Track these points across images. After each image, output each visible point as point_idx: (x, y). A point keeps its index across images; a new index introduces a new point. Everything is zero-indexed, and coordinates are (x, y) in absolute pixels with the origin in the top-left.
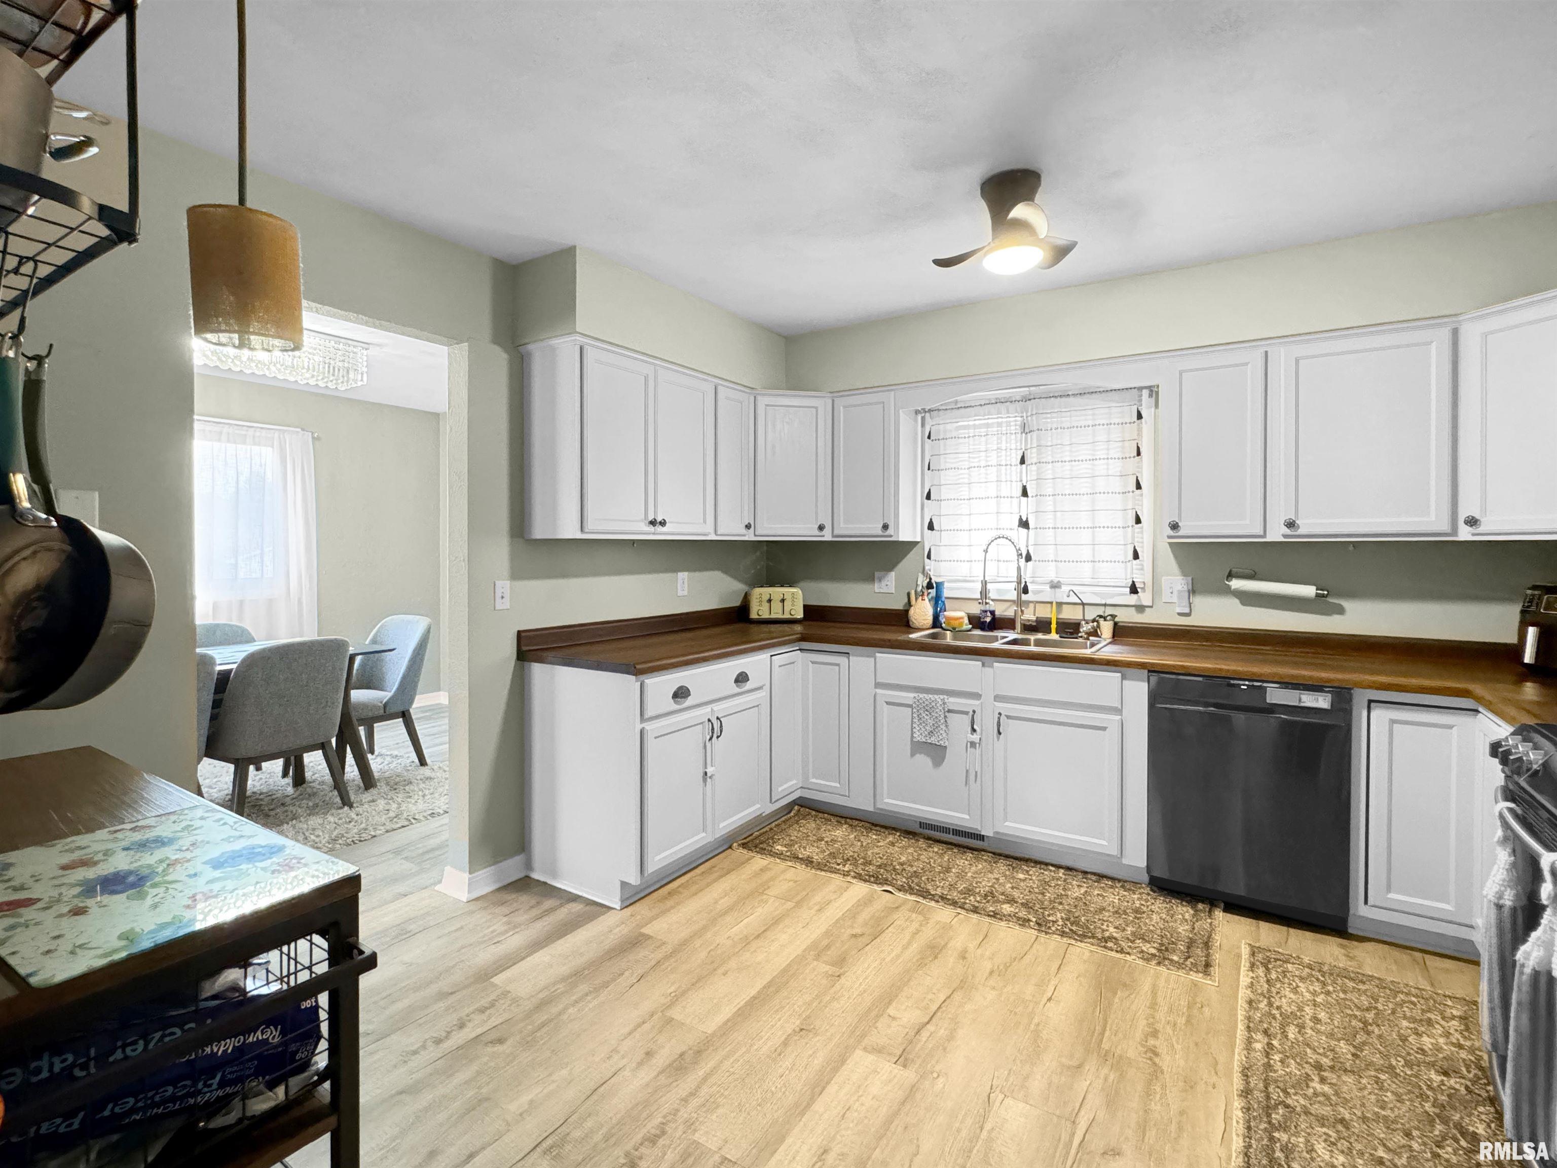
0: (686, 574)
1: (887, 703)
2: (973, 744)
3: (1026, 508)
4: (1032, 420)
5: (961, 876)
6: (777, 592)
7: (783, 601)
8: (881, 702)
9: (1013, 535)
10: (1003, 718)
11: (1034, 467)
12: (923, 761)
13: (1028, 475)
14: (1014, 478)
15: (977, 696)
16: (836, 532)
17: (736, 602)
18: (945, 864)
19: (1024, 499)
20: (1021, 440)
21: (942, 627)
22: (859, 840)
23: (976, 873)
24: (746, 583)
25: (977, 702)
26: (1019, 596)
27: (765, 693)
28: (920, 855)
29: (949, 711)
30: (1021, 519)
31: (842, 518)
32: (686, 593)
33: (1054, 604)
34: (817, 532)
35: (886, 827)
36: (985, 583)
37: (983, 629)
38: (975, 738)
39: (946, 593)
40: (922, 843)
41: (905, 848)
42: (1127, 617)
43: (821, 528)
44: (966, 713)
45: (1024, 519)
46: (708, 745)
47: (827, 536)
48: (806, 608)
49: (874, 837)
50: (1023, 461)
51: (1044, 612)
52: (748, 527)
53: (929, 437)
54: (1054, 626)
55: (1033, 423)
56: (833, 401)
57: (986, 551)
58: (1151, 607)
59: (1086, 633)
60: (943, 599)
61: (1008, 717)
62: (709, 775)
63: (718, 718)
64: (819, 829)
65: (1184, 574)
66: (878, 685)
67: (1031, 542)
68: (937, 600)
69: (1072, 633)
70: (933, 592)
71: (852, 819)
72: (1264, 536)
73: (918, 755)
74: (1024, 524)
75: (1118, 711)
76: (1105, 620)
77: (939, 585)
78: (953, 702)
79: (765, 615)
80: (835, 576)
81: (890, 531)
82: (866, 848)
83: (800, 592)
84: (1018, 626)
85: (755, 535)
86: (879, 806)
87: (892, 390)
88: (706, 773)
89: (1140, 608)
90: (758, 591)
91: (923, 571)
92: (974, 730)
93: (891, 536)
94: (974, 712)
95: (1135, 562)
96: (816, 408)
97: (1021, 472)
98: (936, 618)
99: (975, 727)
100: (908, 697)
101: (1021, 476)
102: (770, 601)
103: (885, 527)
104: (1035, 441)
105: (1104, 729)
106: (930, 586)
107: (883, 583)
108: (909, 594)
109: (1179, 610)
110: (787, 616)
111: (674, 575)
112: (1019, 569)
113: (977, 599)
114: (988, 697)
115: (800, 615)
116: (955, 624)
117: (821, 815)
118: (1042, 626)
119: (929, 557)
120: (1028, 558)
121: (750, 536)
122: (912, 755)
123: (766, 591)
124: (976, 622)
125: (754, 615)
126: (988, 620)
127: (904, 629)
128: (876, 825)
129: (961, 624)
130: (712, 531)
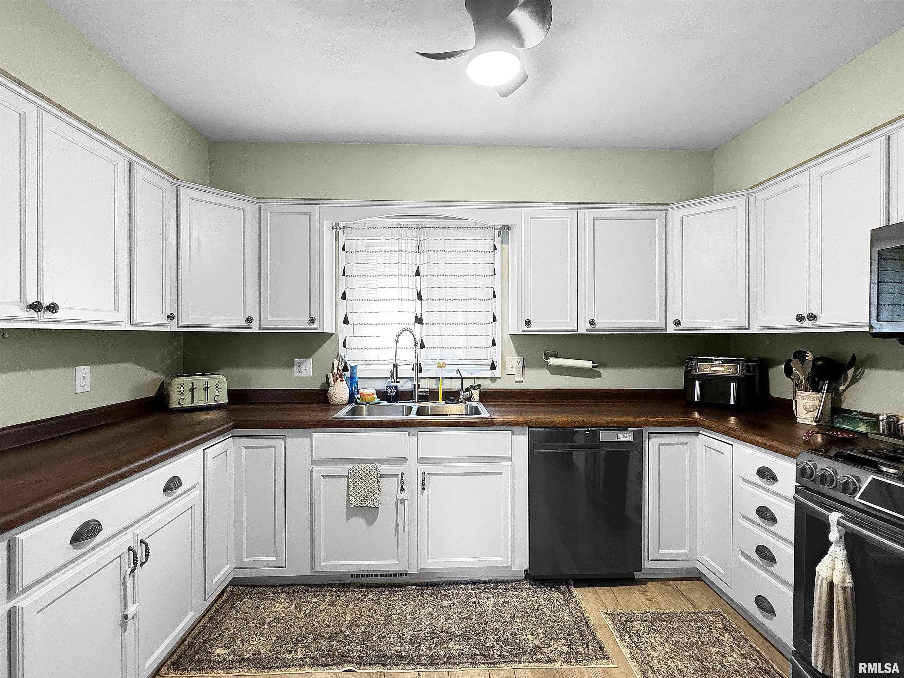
0: (88, 368)
1: (324, 477)
2: (402, 501)
3: (419, 308)
4: (424, 244)
5: (402, 621)
6: (199, 381)
7: (206, 388)
8: (317, 476)
9: (411, 327)
10: (426, 476)
11: (425, 279)
12: (359, 522)
13: (422, 283)
14: (411, 287)
15: (404, 460)
16: (264, 324)
17: (152, 393)
18: (384, 612)
19: (419, 302)
20: (416, 257)
21: (356, 402)
22: (301, 610)
23: (412, 613)
24: (163, 373)
25: (404, 466)
26: (416, 375)
27: (198, 492)
28: (360, 609)
29: (382, 476)
30: (416, 317)
31: (269, 312)
32: (88, 388)
33: (441, 378)
34: (245, 324)
35: (321, 586)
36: (395, 366)
37: (388, 401)
38: (403, 495)
39: (359, 374)
40: (357, 594)
41: (345, 604)
42: (487, 385)
43: (249, 320)
44: (396, 476)
45: (419, 317)
46: (129, 580)
47: (255, 328)
48: (231, 393)
49: (314, 600)
50: (418, 273)
51: (433, 385)
52: (170, 317)
53: (343, 249)
54: (440, 395)
55: (425, 245)
56: (260, 207)
57: (397, 341)
58: (500, 378)
59: (464, 399)
60: (357, 379)
61: (429, 475)
62: (130, 617)
63: (142, 542)
64: (257, 608)
65: (519, 355)
66: (314, 462)
67: (424, 333)
68: (352, 380)
69: (453, 400)
70: (348, 374)
71: (288, 585)
72: (577, 330)
73: (353, 519)
74: (419, 320)
75: (508, 459)
76: (474, 389)
77: (353, 368)
78: (385, 468)
79: (187, 404)
80: (257, 364)
81: (317, 324)
82: (310, 617)
83: (224, 379)
84: (416, 397)
85: (178, 326)
86: (317, 569)
87: (316, 204)
88: (126, 617)
89: (493, 379)
90: (179, 380)
91: (338, 357)
92: (402, 489)
93: (317, 328)
94: (402, 474)
95: (493, 347)
96: (244, 210)
97: (416, 282)
98: (352, 395)
99: (404, 487)
100: (344, 469)
101: (416, 285)
102: (192, 390)
103: (312, 320)
104: (426, 259)
105: (500, 473)
106: (345, 369)
107: (303, 368)
108: (327, 377)
109: (517, 379)
110: (212, 403)
111: (71, 370)
112: (416, 354)
113: (388, 378)
114: (413, 461)
115: (225, 400)
116: (369, 398)
117: (255, 590)
118: (433, 396)
119: (344, 345)
120: (422, 346)
121: (172, 327)
122: (348, 518)
123: (187, 381)
124: (383, 395)
125: (174, 405)
126: (393, 394)
127: (324, 406)
128: (312, 586)
129: (373, 399)
130: (126, 319)
